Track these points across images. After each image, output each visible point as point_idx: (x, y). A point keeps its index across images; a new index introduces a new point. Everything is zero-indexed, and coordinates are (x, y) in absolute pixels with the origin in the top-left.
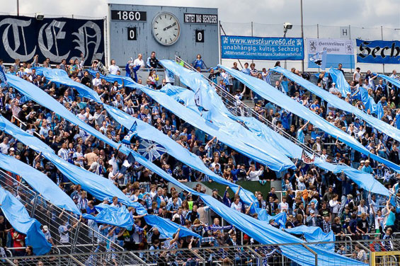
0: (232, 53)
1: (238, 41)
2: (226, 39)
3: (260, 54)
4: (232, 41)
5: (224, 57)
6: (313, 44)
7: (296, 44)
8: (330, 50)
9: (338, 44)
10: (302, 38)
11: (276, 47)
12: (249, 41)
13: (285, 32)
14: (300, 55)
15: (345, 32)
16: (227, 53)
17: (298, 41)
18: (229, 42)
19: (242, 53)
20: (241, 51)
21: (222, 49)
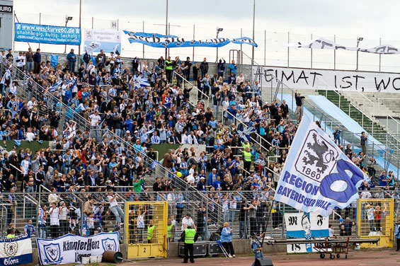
0: (24, 37)
1: (28, 28)
2: (19, 25)
3: (45, 39)
4: (24, 27)
5: (17, 40)
6: (89, 33)
7: (75, 32)
8: (102, 38)
9: (110, 34)
10: (80, 28)
11: (59, 34)
12: (38, 28)
13: (67, 22)
14: (78, 41)
15: (114, 25)
16: (20, 37)
17: (77, 30)
18: (21, 28)
19: (32, 38)
20: (31, 36)
21: (16, 34)
